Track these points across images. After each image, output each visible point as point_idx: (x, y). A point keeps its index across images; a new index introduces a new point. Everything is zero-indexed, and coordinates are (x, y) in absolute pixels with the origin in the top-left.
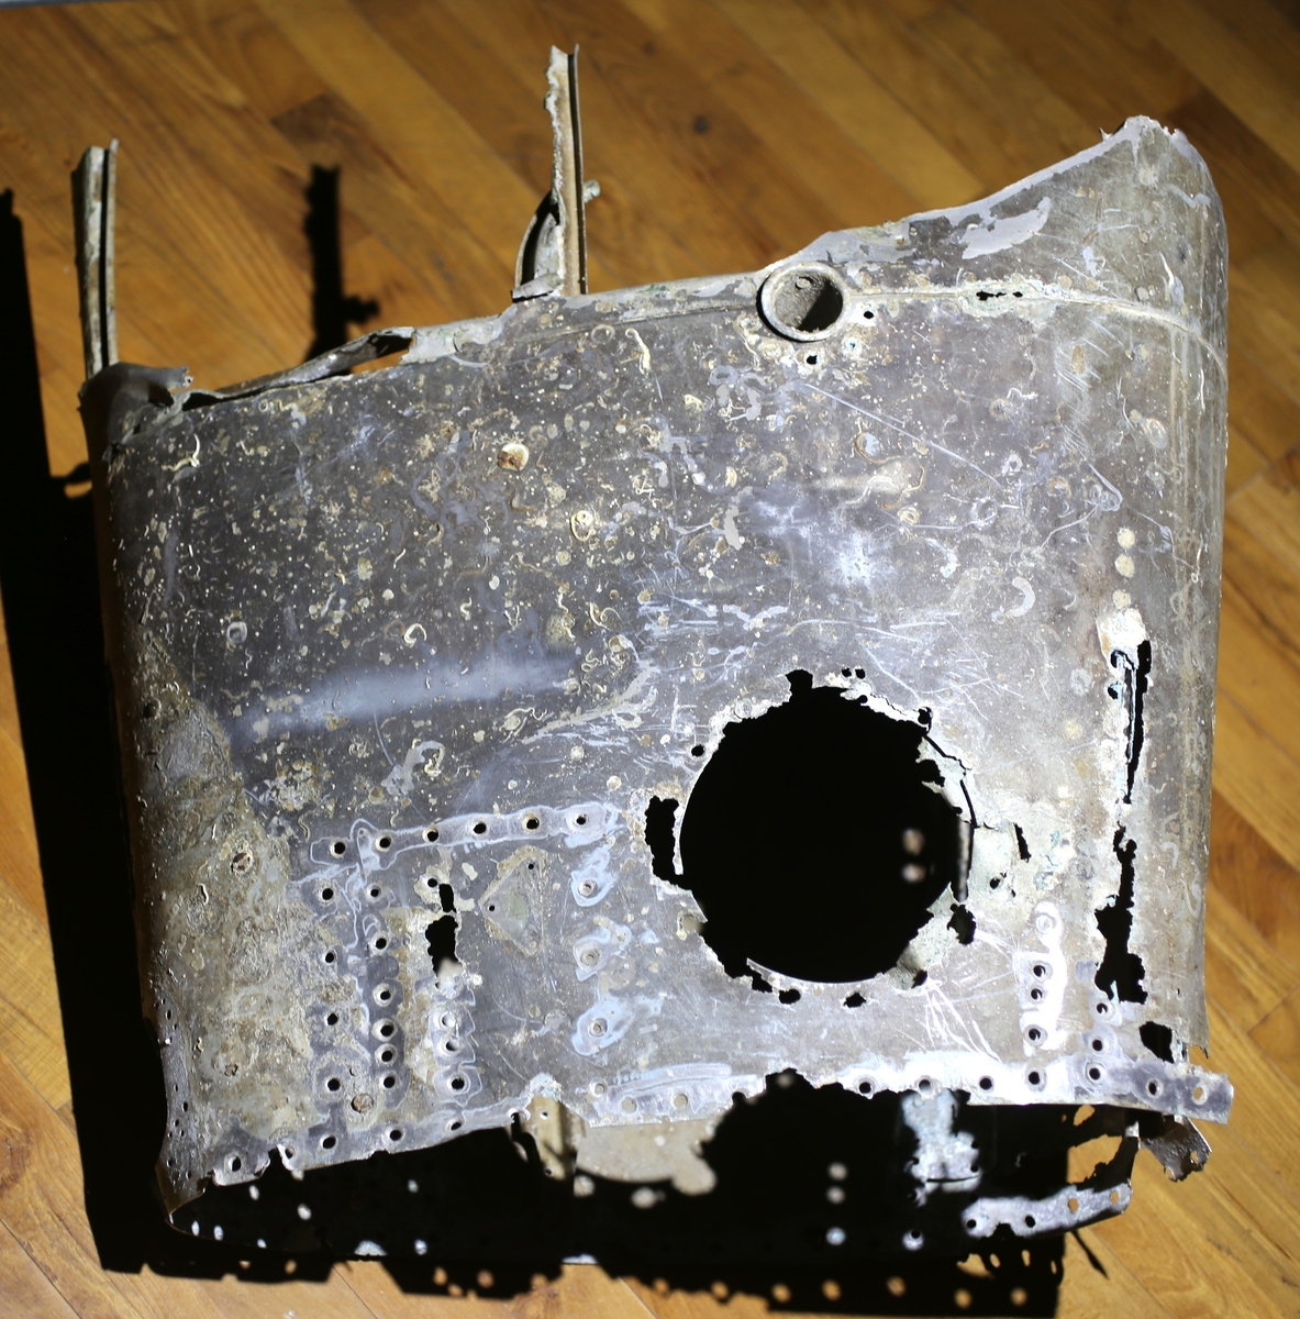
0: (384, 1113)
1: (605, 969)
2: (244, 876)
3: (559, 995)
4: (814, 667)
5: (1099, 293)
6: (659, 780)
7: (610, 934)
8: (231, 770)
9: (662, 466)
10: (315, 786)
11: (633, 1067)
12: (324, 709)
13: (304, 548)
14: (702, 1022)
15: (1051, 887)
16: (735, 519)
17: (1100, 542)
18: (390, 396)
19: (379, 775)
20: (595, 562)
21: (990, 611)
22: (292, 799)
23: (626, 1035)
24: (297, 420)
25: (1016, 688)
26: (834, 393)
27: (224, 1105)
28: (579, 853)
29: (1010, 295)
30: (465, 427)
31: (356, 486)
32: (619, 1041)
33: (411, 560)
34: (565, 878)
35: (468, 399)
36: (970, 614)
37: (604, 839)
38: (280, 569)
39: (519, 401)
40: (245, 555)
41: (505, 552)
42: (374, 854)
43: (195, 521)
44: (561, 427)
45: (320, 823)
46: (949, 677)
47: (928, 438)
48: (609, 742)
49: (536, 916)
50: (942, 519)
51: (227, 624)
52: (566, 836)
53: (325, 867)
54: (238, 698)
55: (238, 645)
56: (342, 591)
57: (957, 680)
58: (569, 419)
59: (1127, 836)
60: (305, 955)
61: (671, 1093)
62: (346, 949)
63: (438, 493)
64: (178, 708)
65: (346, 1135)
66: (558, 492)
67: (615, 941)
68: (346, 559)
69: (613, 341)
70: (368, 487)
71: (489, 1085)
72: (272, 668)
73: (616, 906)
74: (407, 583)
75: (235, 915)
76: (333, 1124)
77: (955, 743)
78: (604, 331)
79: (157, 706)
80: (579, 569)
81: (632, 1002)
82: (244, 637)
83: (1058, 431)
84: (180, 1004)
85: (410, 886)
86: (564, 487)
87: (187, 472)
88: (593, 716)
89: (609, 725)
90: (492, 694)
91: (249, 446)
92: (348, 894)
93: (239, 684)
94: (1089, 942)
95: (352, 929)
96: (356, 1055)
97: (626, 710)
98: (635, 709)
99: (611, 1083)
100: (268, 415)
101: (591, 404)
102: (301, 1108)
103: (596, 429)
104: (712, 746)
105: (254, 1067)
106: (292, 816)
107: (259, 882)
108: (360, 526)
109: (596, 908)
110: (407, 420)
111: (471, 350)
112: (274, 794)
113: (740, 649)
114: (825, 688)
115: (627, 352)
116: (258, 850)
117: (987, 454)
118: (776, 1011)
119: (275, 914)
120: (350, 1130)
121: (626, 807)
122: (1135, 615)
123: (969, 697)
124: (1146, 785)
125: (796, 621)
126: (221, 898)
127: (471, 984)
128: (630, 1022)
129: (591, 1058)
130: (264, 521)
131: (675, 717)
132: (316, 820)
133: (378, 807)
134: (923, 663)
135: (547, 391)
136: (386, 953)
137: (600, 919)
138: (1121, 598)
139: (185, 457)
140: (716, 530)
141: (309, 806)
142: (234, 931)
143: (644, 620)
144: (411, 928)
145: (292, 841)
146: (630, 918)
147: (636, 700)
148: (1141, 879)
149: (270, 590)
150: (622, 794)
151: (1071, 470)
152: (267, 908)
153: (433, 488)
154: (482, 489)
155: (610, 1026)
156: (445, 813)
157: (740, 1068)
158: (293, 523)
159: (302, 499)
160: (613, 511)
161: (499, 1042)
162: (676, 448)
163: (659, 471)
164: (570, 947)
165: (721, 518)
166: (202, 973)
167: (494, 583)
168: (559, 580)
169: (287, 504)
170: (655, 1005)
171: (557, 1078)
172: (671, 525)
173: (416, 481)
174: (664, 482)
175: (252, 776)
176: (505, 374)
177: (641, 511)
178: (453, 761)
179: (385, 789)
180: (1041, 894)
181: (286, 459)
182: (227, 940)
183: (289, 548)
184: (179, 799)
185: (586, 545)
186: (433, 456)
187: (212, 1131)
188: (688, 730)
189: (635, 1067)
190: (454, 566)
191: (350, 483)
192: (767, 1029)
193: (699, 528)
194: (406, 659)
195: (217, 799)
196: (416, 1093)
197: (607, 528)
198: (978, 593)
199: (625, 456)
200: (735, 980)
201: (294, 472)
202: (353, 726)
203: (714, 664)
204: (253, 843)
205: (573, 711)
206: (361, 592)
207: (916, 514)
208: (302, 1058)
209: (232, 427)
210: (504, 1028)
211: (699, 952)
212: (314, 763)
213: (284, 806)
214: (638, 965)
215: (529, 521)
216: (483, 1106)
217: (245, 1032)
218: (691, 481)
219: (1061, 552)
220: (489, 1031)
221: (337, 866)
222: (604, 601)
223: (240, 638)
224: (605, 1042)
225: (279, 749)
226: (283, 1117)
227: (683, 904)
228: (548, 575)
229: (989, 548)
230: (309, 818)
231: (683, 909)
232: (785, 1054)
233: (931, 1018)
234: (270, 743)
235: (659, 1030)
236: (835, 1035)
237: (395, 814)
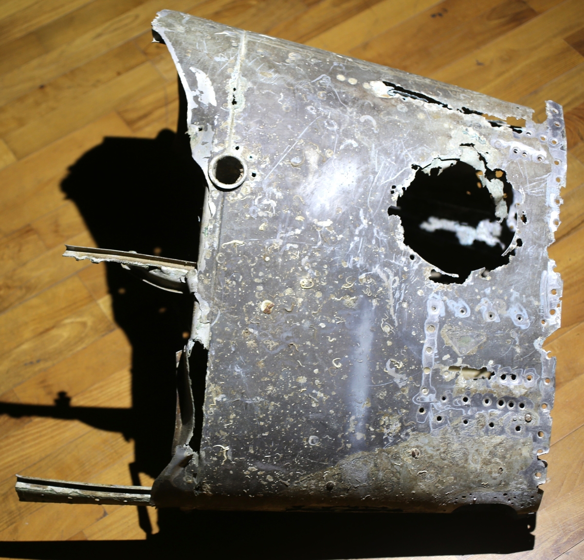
0: (535, 410)
1: (497, 310)
2: (421, 453)
3: (504, 330)
4: (388, 204)
5: (236, 60)
6: (422, 274)
7: (484, 306)
8: (373, 453)
9: (288, 246)
10: (393, 416)
11: (538, 307)
12: (361, 407)
13: (285, 404)
14: (525, 278)
15: (485, 139)
16: (319, 221)
17: (344, 87)
18: (223, 355)
19: (396, 388)
20: (324, 282)
21: (373, 133)
22: (396, 426)
23: (525, 308)
24: (222, 398)
25: (406, 132)
26: (271, 170)
27: (513, 477)
28: (448, 312)
29: (235, 92)
30: (247, 325)
31: (262, 377)
32: (527, 311)
33: (303, 359)
34: (457, 319)
35: (235, 322)
36: (374, 141)
37: (444, 301)
38: (290, 417)
39: (241, 300)
40: (279, 431)
41: (310, 318)
42: (429, 396)
43: (255, 452)
44: (259, 284)
45: (410, 417)
46: (400, 154)
47: (296, 138)
48: (403, 291)
49: (471, 334)
50: (332, 141)
51: (308, 445)
52: (440, 316)
53: (428, 418)
54: (343, 444)
55: (319, 441)
56: (309, 391)
57: (402, 152)
58: (256, 280)
59: (461, 109)
60: (462, 432)
61: (550, 295)
62: (464, 414)
63: (275, 342)
64: (336, 473)
65: (540, 427)
66: (288, 291)
67: (486, 305)
68: (295, 387)
69: (225, 254)
70: (264, 372)
71: (533, 366)
72: (335, 427)
73: (473, 302)
74: (313, 362)
75: (437, 460)
76: (534, 431)
77: (427, 159)
78: (220, 257)
79: (331, 483)
80: (325, 289)
81: (512, 303)
82: (317, 437)
83: (297, 89)
84: (464, 491)
85: (446, 383)
86: (287, 288)
87: (230, 453)
88: (391, 295)
89: (396, 290)
90: (371, 335)
91: (228, 422)
92: (442, 410)
93: (337, 443)
94: (505, 131)
95: (457, 411)
96: (509, 417)
97: (391, 282)
98: (392, 278)
99: (543, 317)
100: (215, 412)
101: (252, 269)
102: (524, 444)
103: (264, 270)
104: (412, 252)
105: (502, 461)
106: (403, 428)
107: (426, 447)
108: (281, 378)
109: (472, 310)
110: (237, 350)
111: (211, 316)
112: (391, 435)
113: (375, 231)
114: (397, 202)
115: (233, 250)
116: (412, 446)
117: (306, 118)
118: (525, 249)
119: (441, 443)
120: (538, 425)
121: (432, 290)
122: (372, 83)
123: (409, 149)
125: (367, 207)
126: (428, 465)
127: (492, 365)
128: (520, 305)
129: (531, 323)
130: (266, 420)
131: (397, 263)
132: (408, 418)
133: (409, 391)
134: (393, 163)
135: (240, 287)
136: (471, 398)
137: (477, 309)
138: (366, 86)
139: (222, 453)
140: (322, 229)
141: (401, 420)
142: (444, 461)
143: (355, 267)
144: (464, 386)
145: (413, 430)
146: (478, 297)
147: (388, 277)
148: (477, 109)
149: (299, 422)
150: (426, 290)
151: (314, 89)
152: (438, 445)
153: (272, 344)
154: (278, 323)
155: (520, 313)
156: (420, 362)
157: (545, 267)
158: (271, 408)
159: (261, 402)
160: (303, 270)
161: (518, 358)
162: (281, 238)
163: (291, 247)
164: (486, 323)
165: (317, 227)
166: (455, 478)
167: (323, 325)
168: (328, 298)
169: (261, 409)
170: (516, 294)
171: (537, 338)
172: (316, 247)
173: (267, 350)
174: (296, 246)
175: (379, 443)
176: (227, 304)
177: (307, 258)
178: (398, 356)
179: (403, 387)
180: (487, 143)
181: (240, 406)
182: (446, 465)
183: (282, 411)
184: (376, 478)
185: (316, 284)
186: (257, 341)
187: (521, 483)
188: (403, 259)
189: (538, 306)
190: (311, 341)
191: (260, 380)
192: (531, 254)
193: (320, 236)
194: (348, 368)
195: (383, 461)
196: (530, 395)
197: (310, 274)
198: (366, 135)
199: (280, 260)
200: (510, 262)
201: (247, 404)
202: (371, 396)
203: (379, 243)
204: (409, 447)
205: (387, 303)
206: (312, 383)
207: (329, 151)
208: (504, 440)
209: (216, 429)
210: (513, 355)
211: (497, 273)
212: (383, 415)
213: (397, 431)
214: (498, 298)
215: (298, 306)
216: (542, 369)
217: (486, 463)
218: (298, 235)
219: (350, 101)
220: (512, 361)
221: (429, 413)
222: (342, 281)
223: (317, 440)
224: (526, 316)
225: (372, 429)
226: (525, 452)
227: (477, 275)
228: (325, 302)
229: (347, 127)
230: (406, 421)
231: (478, 276)
232: (541, 249)
233: (533, 193)
234: (368, 433)
235: (525, 294)
236: (537, 229)
237: (415, 384)
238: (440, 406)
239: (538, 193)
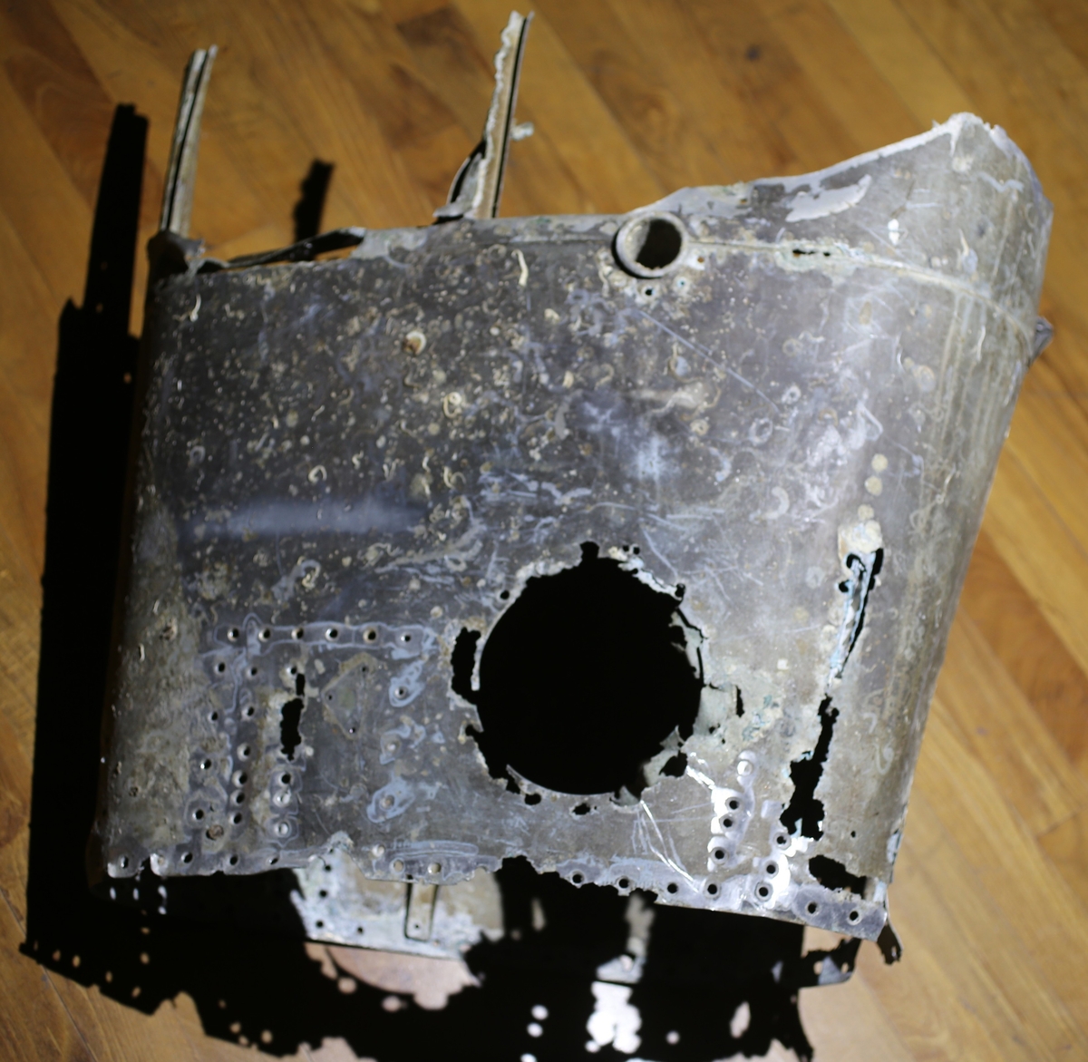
0: (228, 842)
1: (401, 757)
2: (169, 644)
3: (364, 773)
4: (602, 541)
5: (897, 259)
6: (471, 615)
7: (410, 730)
8: (175, 560)
10: (227, 583)
12: (245, 524)
13: (253, 396)
14: (464, 810)
15: (756, 740)
16: (565, 414)
18: (336, 282)
19: (271, 581)
20: (456, 435)
21: (749, 512)
22: (210, 590)
23: (407, 811)
24: (268, 293)
26: (660, 321)
27: (126, 816)
28: (400, 664)
29: (821, 254)
30: (384, 315)
31: (299, 352)
32: (400, 816)
33: (326, 415)
34: (385, 682)
35: (390, 293)
36: (732, 513)
37: (420, 656)
38: (235, 409)
39: (427, 298)
40: (213, 395)
41: (393, 418)
42: (258, 642)
43: (186, 363)
44: (453, 323)
45: (225, 613)
47: (728, 365)
48: (439, 580)
49: (360, 708)
51: (192, 447)
52: (395, 649)
53: (222, 647)
54: (189, 505)
55: (196, 465)
56: (273, 433)
57: (711, 565)
58: (459, 318)
59: (833, 704)
60: (197, 712)
62: (226, 712)
63: (355, 365)
64: (152, 506)
65: (200, 854)
66: (440, 376)
67: (413, 736)
68: (281, 408)
69: (503, 259)
70: (307, 354)
71: (303, 834)
72: (215, 487)
73: (418, 711)
74: (320, 433)
75: (158, 673)
76: (193, 845)
77: (698, 616)
78: (498, 250)
79: (138, 503)
80: (444, 439)
81: (416, 786)
82: (202, 459)
85: (277, 672)
86: (446, 372)
87: (188, 323)
88: (431, 557)
89: (441, 566)
90: (363, 530)
91: (231, 309)
92: (235, 670)
93: (192, 495)
95: (232, 698)
96: (218, 795)
97: (455, 558)
98: (463, 557)
99: (390, 846)
100: (249, 286)
102: (173, 829)
103: (477, 329)
104: (516, 593)
105: (149, 791)
106: (207, 603)
107: (177, 651)
108: (295, 383)
109: (404, 709)
110: (345, 304)
111: (400, 254)
112: (199, 584)
113: (549, 519)
114: (608, 558)
115: (511, 270)
116: (181, 626)
117: (773, 384)
118: (520, 811)
119: (183, 676)
120: (203, 851)
121: (441, 632)
122: (876, 526)
123: (718, 580)
124: (858, 665)
125: (596, 502)
126: (151, 659)
127: (305, 755)
128: (411, 801)
129: (378, 826)
130: (231, 370)
131: (492, 566)
132: (222, 610)
133: (266, 606)
134: (686, 549)
135: (448, 294)
136: (253, 720)
137: (405, 718)
138: (866, 511)
139: (188, 311)
140: (549, 422)
141: (220, 598)
142: (154, 686)
144: (271, 704)
145: (204, 623)
146: (427, 720)
147: (464, 549)
148: (837, 741)
149: (225, 425)
150: (441, 622)
152: (179, 672)
153: (351, 361)
154: (387, 366)
155: (397, 802)
156: (311, 618)
157: (485, 849)
158: (250, 374)
159: (259, 357)
160: (476, 396)
161: (317, 802)
162: (532, 352)
163: (516, 368)
164: (379, 736)
165: (554, 412)
166: (130, 713)
167: (381, 442)
168: (428, 446)
169: (249, 359)
170: (431, 791)
171: (351, 837)
172: (517, 413)
173: (342, 353)
174: (517, 379)
175: (188, 568)
176: (421, 276)
177: (496, 400)
178: (324, 578)
179: (273, 593)
180: (746, 744)
181: (255, 323)
182: (149, 691)
183: (244, 393)
184: (140, 576)
185: (451, 420)
186: (357, 335)
188: (500, 578)
189: (408, 837)
190: (355, 424)
191: (295, 349)
192: (510, 821)
193: (536, 418)
194: (309, 493)
195: (163, 581)
196: (252, 831)
197: (470, 409)
198: (742, 497)
199: (493, 353)
200: (494, 781)
201: (258, 334)
202: (262, 540)
203: (526, 529)
204: (178, 620)
205: (417, 551)
206: (287, 435)
207: (707, 427)
208: (181, 790)
209: (224, 292)
210: (321, 792)
211: (472, 755)
212: (229, 565)
213: (204, 595)
214: (425, 758)
215: (415, 396)
216: (296, 849)
217: (148, 764)
218: (537, 380)
220: (311, 792)
221: (232, 647)
222: (456, 467)
223: (198, 459)
224: (390, 815)
225: (209, 550)
226: (161, 832)
227: (468, 715)
228: (421, 441)
229: (759, 461)
230: (219, 608)
231: (468, 720)
232: (521, 844)
233: (638, 831)
234: (203, 545)
235: (431, 811)
236: (561, 835)
237: (276, 613)
238: (241, 667)
239: (638, 841)
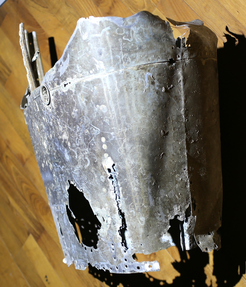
4: (70, 180)
5: (81, 77)
15: (109, 227)
17: (98, 143)
25: (92, 183)
26: (54, 116)
29: (69, 84)
32: (75, 253)
34: (63, 219)
36: (82, 167)
46: (83, 182)
47: (66, 125)
48: (60, 192)
50: (73, 144)
59: (122, 211)
83: (83, 118)
94: (118, 238)
98: (59, 186)
113: (63, 175)
117: (74, 127)
118: (85, 252)
121: (64, 206)
122: (110, 158)
124: (123, 198)
131: (63, 188)
134: (79, 179)
138: (106, 155)
146: (69, 229)
147: (58, 184)
151: (87, 127)
157: (85, 262)
161: (68, 249)
162: (46, 129)
170: (75, 247)
171: (73, 258)
188: (65, 191)
189: (77, 258)
198: (82, 162)
203: (62, 178)
227: (72, 228)
229: (80, 151)
232: (88, 260)
233: (100, 255)
236: (92, 257)
239: (101, 258)
